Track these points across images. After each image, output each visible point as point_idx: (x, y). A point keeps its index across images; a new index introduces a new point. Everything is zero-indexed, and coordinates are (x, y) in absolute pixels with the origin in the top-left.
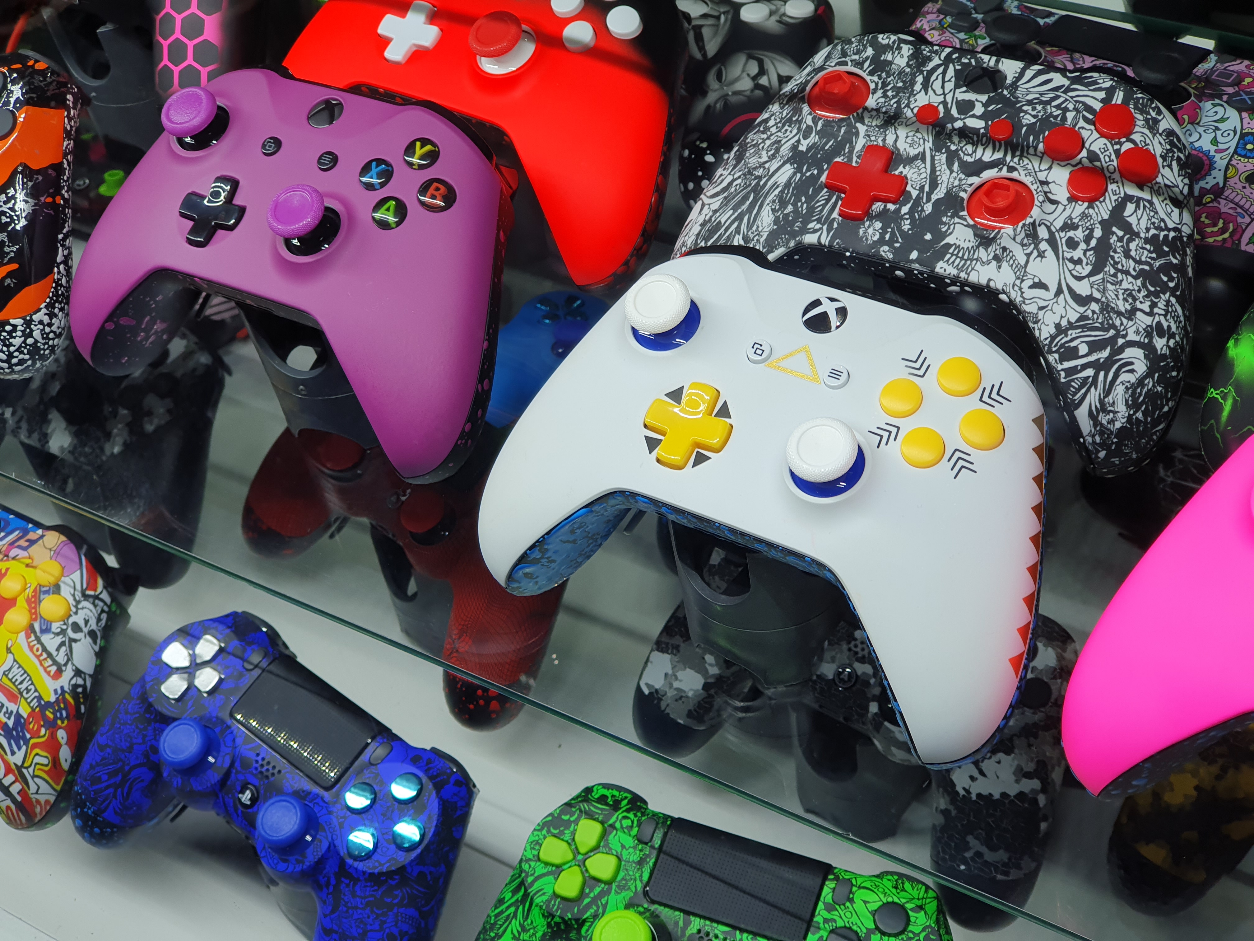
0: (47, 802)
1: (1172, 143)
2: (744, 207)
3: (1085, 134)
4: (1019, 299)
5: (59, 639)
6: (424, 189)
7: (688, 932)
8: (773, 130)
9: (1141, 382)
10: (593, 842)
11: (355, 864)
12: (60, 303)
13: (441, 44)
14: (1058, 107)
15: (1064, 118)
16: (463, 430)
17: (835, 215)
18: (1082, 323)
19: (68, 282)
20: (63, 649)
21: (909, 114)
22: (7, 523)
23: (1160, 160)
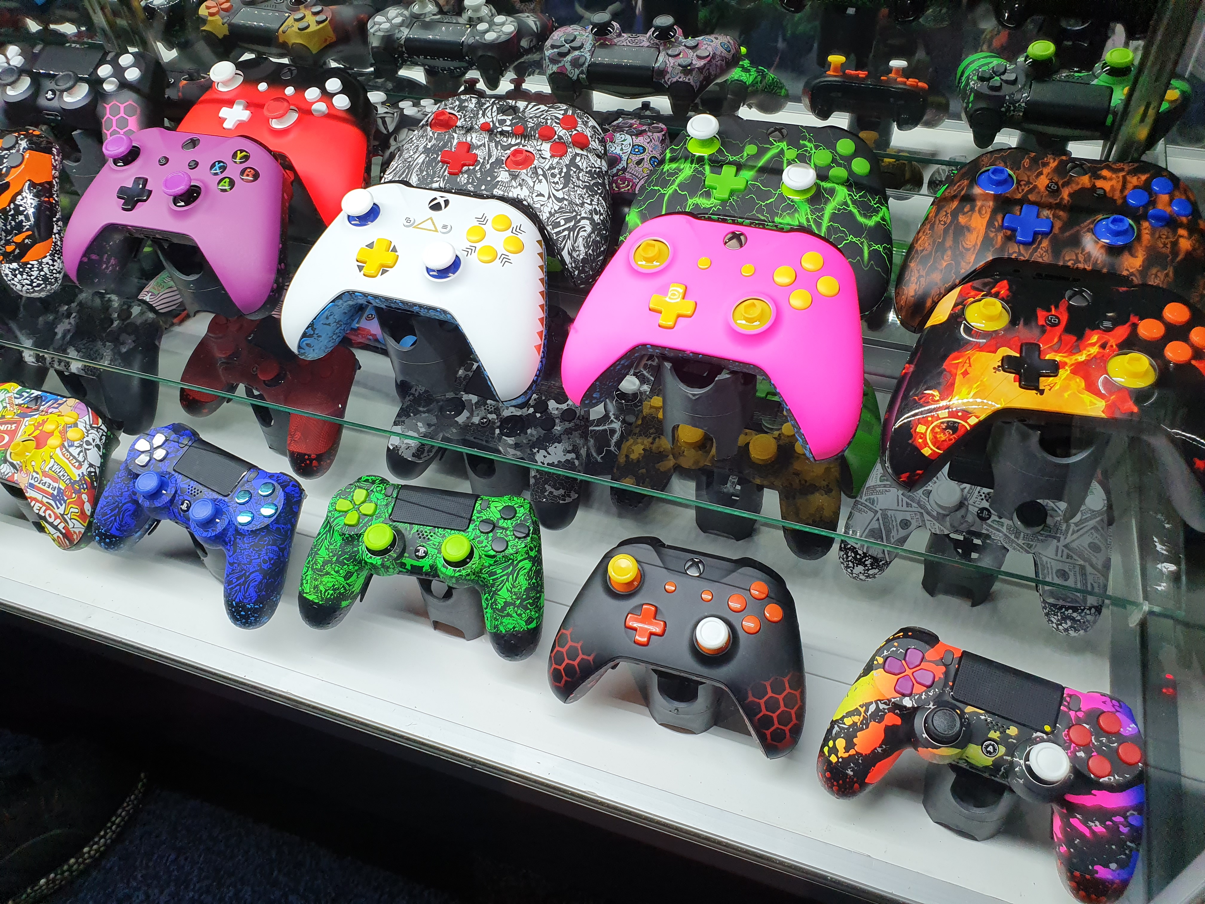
0: (80, 532)
1: (594, 131)
2: (404, 176)
3: (556, 129)
4: (532, 202)
5: (79, 449)
6: (243, 172)
7: (412, 532)
8: (415, 141)
9: (589, 236)
10: (362, 499)
11: (243, 527)
12: (58, 254)
13: (251, 119)
14: (543, 118)
15: (547, 123)
16: (272, 287)
17: (446, 173)
18: (561, 210)
19: (62, 244)
20: (82, 454)
21: (477, 127)
22: (46, 397)
23: (590, 138)
